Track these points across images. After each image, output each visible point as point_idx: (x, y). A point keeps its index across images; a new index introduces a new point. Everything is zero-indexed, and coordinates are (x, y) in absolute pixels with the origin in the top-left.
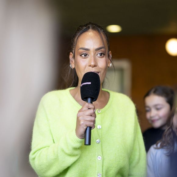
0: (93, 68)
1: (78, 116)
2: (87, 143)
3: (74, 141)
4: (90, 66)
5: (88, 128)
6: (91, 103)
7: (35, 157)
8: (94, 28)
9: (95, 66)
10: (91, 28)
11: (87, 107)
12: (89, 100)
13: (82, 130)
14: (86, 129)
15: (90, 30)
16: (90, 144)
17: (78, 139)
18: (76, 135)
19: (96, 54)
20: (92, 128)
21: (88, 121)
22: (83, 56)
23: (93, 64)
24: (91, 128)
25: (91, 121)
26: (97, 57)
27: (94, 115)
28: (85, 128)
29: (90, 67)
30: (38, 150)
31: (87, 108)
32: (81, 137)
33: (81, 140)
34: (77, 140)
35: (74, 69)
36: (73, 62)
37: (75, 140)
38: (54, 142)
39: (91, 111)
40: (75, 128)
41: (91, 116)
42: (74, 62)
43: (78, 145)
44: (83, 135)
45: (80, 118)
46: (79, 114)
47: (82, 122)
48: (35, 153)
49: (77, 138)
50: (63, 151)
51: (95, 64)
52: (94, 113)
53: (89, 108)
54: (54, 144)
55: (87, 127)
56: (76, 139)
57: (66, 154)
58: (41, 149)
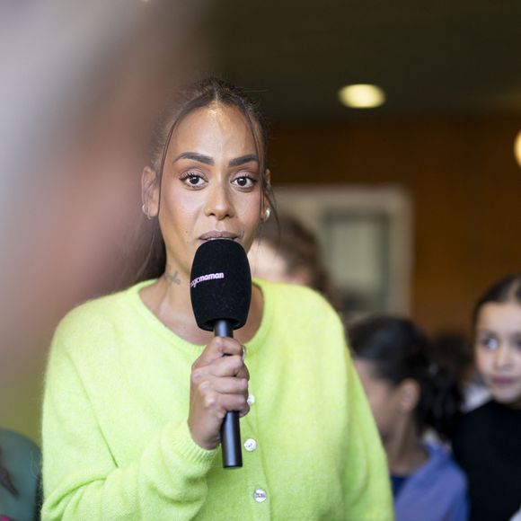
0: (222, 222)
1: (195, 381)
2: (231, 462)
3: (190, 459)
4: (212, 214)
5: (230, 416)
6: (230, 335)
7: (62, 515)
8: (226, 99)
9: (227, 215)
10: (217, 96)
11: (219, 350)
12: (222, 327)
13: (210, 424)
14: (225, 419)
15: (216, 102)
16: (239, 463)
17: (202, 450)
18: (194, 440)
19: (230, 179)
20: (241, 415)
21: (227, 393)
22: (188, 180)
23: (220, 207)
24: (237, 414)
25: (237, 393)
26: (233, 189)
27: (241, 373)
28: (221, 416)
29: (212, 217)
30: (67, 494)
31: (221, 354)
32: (208, 445)
33: (209, 452)
34: (198, 455)
35: (156, 219)
36: (151, 197)
37: (191, 453)
38: (116, 465)
39: (233, 362)
40: (187, 418)
41: (235, 376)
42: (156, 196)
43: (199, 469)
44: (216, 436)
45: (203, 386)
46: (196, 375)
47: (209, 400)
48: (58, 502)
49: (198, 447)
50: (153, 490)
51: (228, 210)
52: (244, 366)
53: (226, 352)
54: (118, 470)
55: (228, 412)
56: (194, 452)
57: (165, 498)
58: (78, 488)
